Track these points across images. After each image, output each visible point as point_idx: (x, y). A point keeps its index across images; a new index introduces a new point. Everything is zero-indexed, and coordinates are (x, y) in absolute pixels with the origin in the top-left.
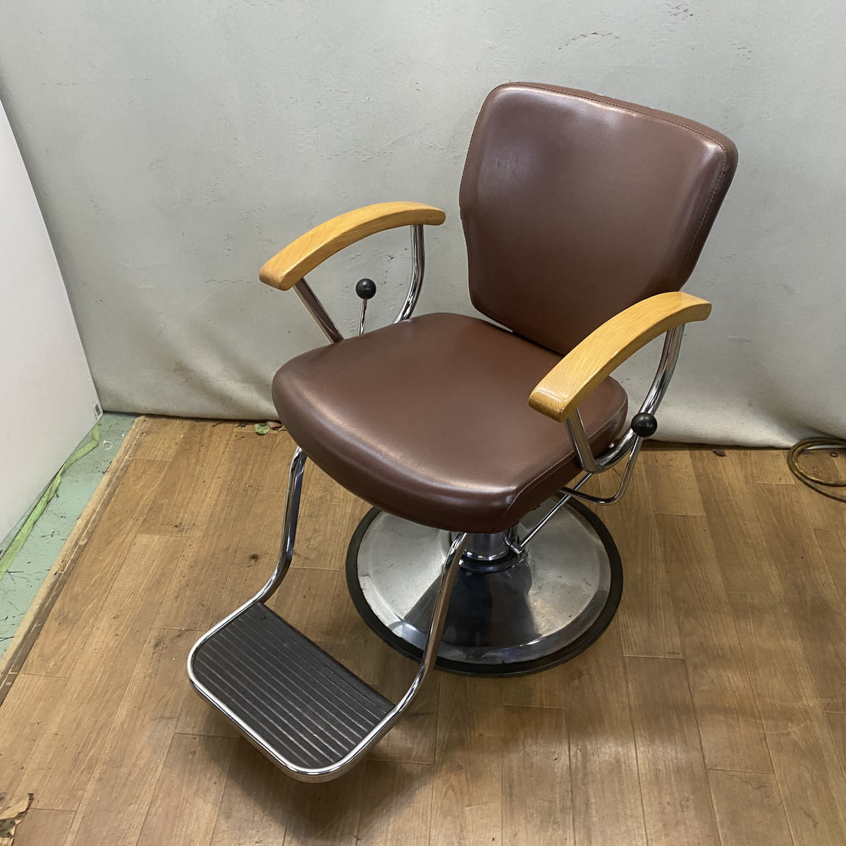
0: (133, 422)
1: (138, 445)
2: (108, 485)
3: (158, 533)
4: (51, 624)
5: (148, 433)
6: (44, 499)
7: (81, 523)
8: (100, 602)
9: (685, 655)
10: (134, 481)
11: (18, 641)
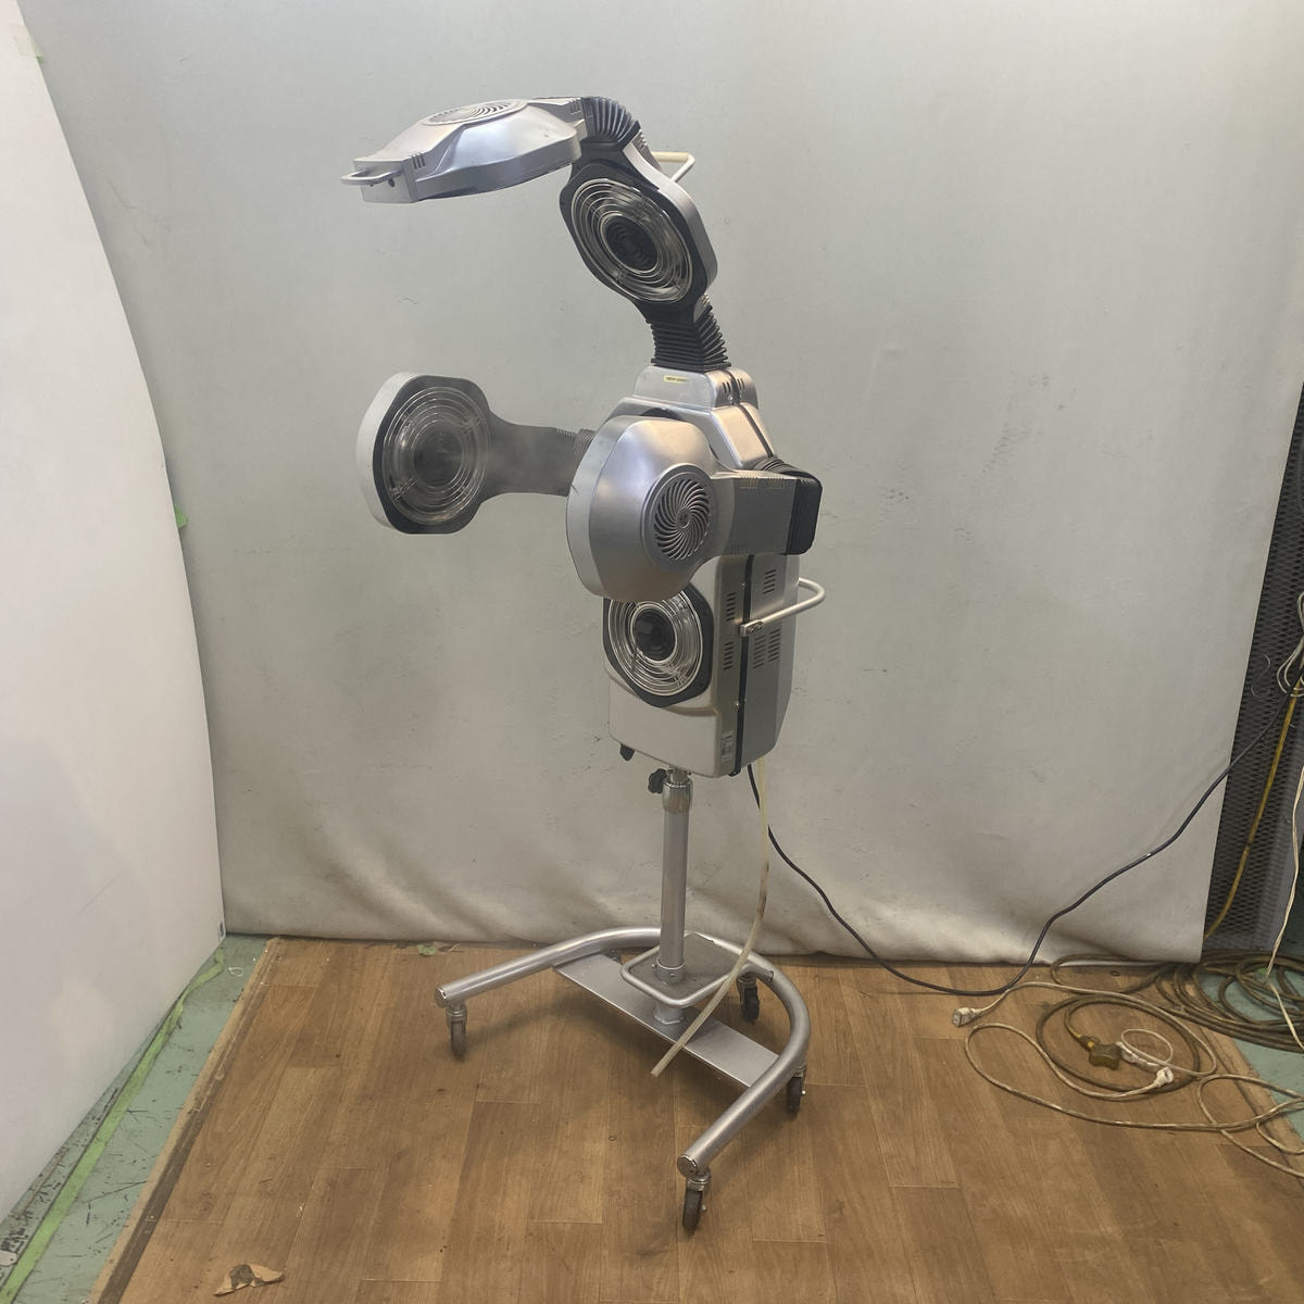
0: (265, 945)
1: (274, 971)
2: (243, 1014)
3: (313, 1066)
6: (163, 1031)
7: (214, 1056)
9: (959, 1185)
10: (274, 1010)
11: (152, 1185)
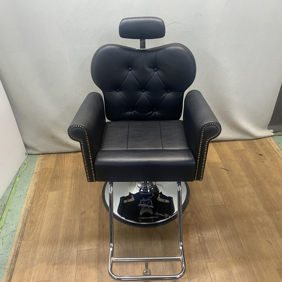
1: (42, 164)
3: (55, 191)
4: (28, 224)
5: (44, 160)
8: (42, 215)
9: (224, 203)
10: (43, 175)
11: (19, 231)
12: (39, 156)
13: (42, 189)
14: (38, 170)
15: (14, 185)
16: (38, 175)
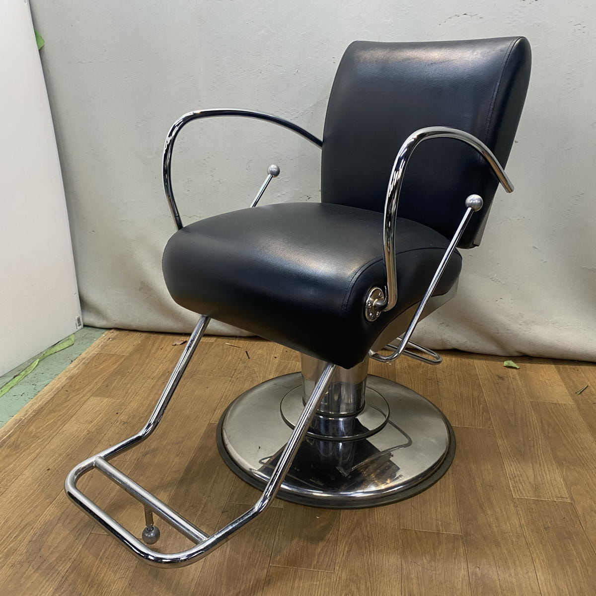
0: (103, 333)
2: (75, 367)
7: (47, 388)
8: (48, 438)
9: (572, 499)
10: (96, 365)
12: (106, 332)
13: (78, 389)
14: (90, 355)
15: (21, 373)
16: (84, 363)
